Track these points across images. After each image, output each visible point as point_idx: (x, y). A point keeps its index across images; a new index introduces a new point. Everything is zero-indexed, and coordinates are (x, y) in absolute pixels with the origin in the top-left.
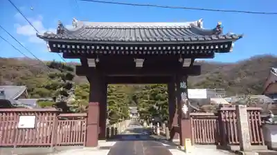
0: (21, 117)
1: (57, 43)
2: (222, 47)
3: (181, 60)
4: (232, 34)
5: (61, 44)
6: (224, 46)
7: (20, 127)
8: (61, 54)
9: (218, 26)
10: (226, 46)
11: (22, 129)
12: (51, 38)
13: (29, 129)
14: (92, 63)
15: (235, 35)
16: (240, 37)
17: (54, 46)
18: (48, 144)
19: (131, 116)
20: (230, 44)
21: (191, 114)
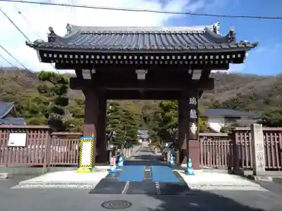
0: (11, 134)
1: (48, 53)
2: (234, 56)
3: (190, 71)
4: (246, 41)
5: (53, 53)
6: (236, 56)
7: (9, 145)
8: (54, 64)
9: (231, 32)
10: (239, 56)
11: (12, 147)
12: (42, 47)
13: (20, 147)
14: (87, 75)
15: (249, 43)
16: (255, 45)
17: (45, 55)
18: (41, 164)
19: (140, 141)
20: (243, 53)
21: (200, 134)
